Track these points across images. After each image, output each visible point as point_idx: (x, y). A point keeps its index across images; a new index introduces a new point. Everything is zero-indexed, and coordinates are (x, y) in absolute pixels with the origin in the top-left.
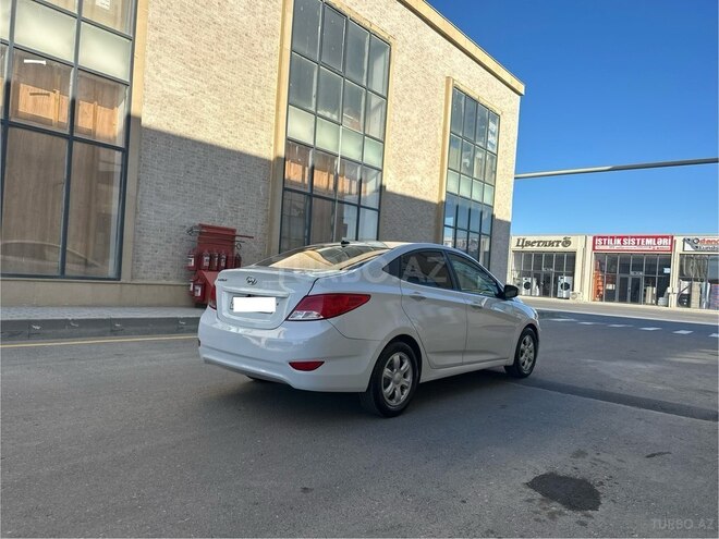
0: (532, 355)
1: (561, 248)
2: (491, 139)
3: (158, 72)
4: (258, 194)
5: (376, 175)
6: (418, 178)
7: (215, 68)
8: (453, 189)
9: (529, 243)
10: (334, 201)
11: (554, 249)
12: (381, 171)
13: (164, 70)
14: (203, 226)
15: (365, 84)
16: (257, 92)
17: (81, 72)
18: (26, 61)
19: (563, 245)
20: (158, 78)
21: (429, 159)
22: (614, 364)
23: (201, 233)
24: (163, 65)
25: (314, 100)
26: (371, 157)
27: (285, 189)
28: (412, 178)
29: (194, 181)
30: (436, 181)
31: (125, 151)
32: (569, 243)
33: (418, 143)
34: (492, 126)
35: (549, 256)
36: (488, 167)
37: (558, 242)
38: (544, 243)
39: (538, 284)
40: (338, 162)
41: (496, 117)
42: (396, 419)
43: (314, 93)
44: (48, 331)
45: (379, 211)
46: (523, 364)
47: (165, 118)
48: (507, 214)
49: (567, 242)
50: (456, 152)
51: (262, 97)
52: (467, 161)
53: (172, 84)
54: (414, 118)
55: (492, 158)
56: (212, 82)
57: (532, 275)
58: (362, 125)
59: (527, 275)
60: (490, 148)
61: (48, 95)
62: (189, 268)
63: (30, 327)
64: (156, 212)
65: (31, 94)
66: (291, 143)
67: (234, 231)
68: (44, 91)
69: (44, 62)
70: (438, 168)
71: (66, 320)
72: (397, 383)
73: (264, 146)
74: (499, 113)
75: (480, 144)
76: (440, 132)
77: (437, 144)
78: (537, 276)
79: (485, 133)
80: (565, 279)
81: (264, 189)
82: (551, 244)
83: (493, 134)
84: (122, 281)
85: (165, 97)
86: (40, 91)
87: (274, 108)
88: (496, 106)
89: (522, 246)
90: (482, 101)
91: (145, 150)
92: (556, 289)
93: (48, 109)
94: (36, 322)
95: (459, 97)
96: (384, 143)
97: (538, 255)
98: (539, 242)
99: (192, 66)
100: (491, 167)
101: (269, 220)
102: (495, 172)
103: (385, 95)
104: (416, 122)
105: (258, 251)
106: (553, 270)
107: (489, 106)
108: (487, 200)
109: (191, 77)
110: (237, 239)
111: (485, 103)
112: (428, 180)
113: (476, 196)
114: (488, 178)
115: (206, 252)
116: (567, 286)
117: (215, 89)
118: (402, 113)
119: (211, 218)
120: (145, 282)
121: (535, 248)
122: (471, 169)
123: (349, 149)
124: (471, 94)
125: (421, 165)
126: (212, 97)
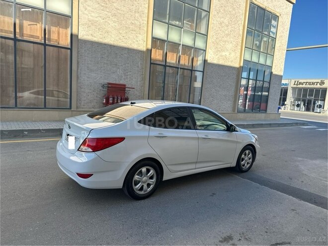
0: (251, 160)
1: (318, 86)
2: (273, 30)
3: (86, 9)
4: (138, 67)
5: (203, 53)
6: (227, 54)
7: (115, 5)
8: (248, 58)
9: (301, 83)
10: (178, 68)
11: (315, 86)
12: (205, 51)
13: (89, 8)
14: (109, 84)
15: (197, 6)
16: (137, 15)
17: (48, 13)
18: (22, 10)
19: (320, 85)
20: (86, 12)
21: (234, 43)
22: (314, 161)
23: (108, 87)
24: (88, 6)
25: (168, 16)
26: (200, 44)
27: (151, 63)
28: (224, 54)
29: (106, 62)
30: (238, 54)
31: (71, 49)
32: (324, 83)
33: (228, 35)
34: (274, 23)
35: (312, 90)
36: (270, 46)
37: (317, 83)
38: (310, 83)
39: (304, 105)
40: (181, 48)
41: (276, 18)
42: (142, 201)
43: (168, 13)
44: (31, 135)
45: (203, 72)
46: (244, 165)
47: (90, 32)
48: (280, 71)
49: (323, 83)
50: (250, 38)
51: (139, 17)
52: (258, 43)
53: (93, 14)
54: (226, 21)
55: (273, 40)
56: (113, 12)
57: (301, 99)
58: (195, 27)
59: (298, 100)
60: (271, 35)
61: (36, 25)
62: (103, 103)
63: (23, 133)
64: (87, 77)
65: (29, 25)
66: (155, 40)
67: (125, 85)
68: (34, 23)
69: (30, 10)
70: (240, 47)
71: (39, 130)
72: (144, 182)
73: (141, 42)
74: (278, 15)
75: (266, 33)
76: (241, 28)
77: (239, 35)
78: (304, 101)
79: (269, 27)
80: (319, 103)
81: (141, 64)
82: (313, 84)
83: (274, 27)
84: (72, 110)
85: (90, 21)
86: (33, 23)
87: (146, 22)
88: (277, 11)
89: (297, 85)
90: (267, 9)
91: (81, 48)
92: (314, 107)
93: (37, 31)
94: (26, 131)
95: (254, 8)
96: (207, 36)
97: (305, 90)
98: (307, 83)
99: (103, 4)
100: (272, 45)
101: (143, 79)
102: (274, 48)
103: (208, 10)
104: (227, 23)
105: (138, 94)
106: (313, 97)
107: (272, 11)
108: (268, 63)
109: (102, 10)
110: (126, 89)
111: (270, 10)
112: (233, 54)
113: (262, 61)
114: (270, 51)
115: (111, 96)
116: (320, 106)
117: (115, 15)
118: (219, 19)
119: (114, 79)
120: (84, 110)
121: (304, 86)
122: (259, 47)
123: (187, 40)
124: (261, 6)
125: (229, 46)
126: (113, 20)
